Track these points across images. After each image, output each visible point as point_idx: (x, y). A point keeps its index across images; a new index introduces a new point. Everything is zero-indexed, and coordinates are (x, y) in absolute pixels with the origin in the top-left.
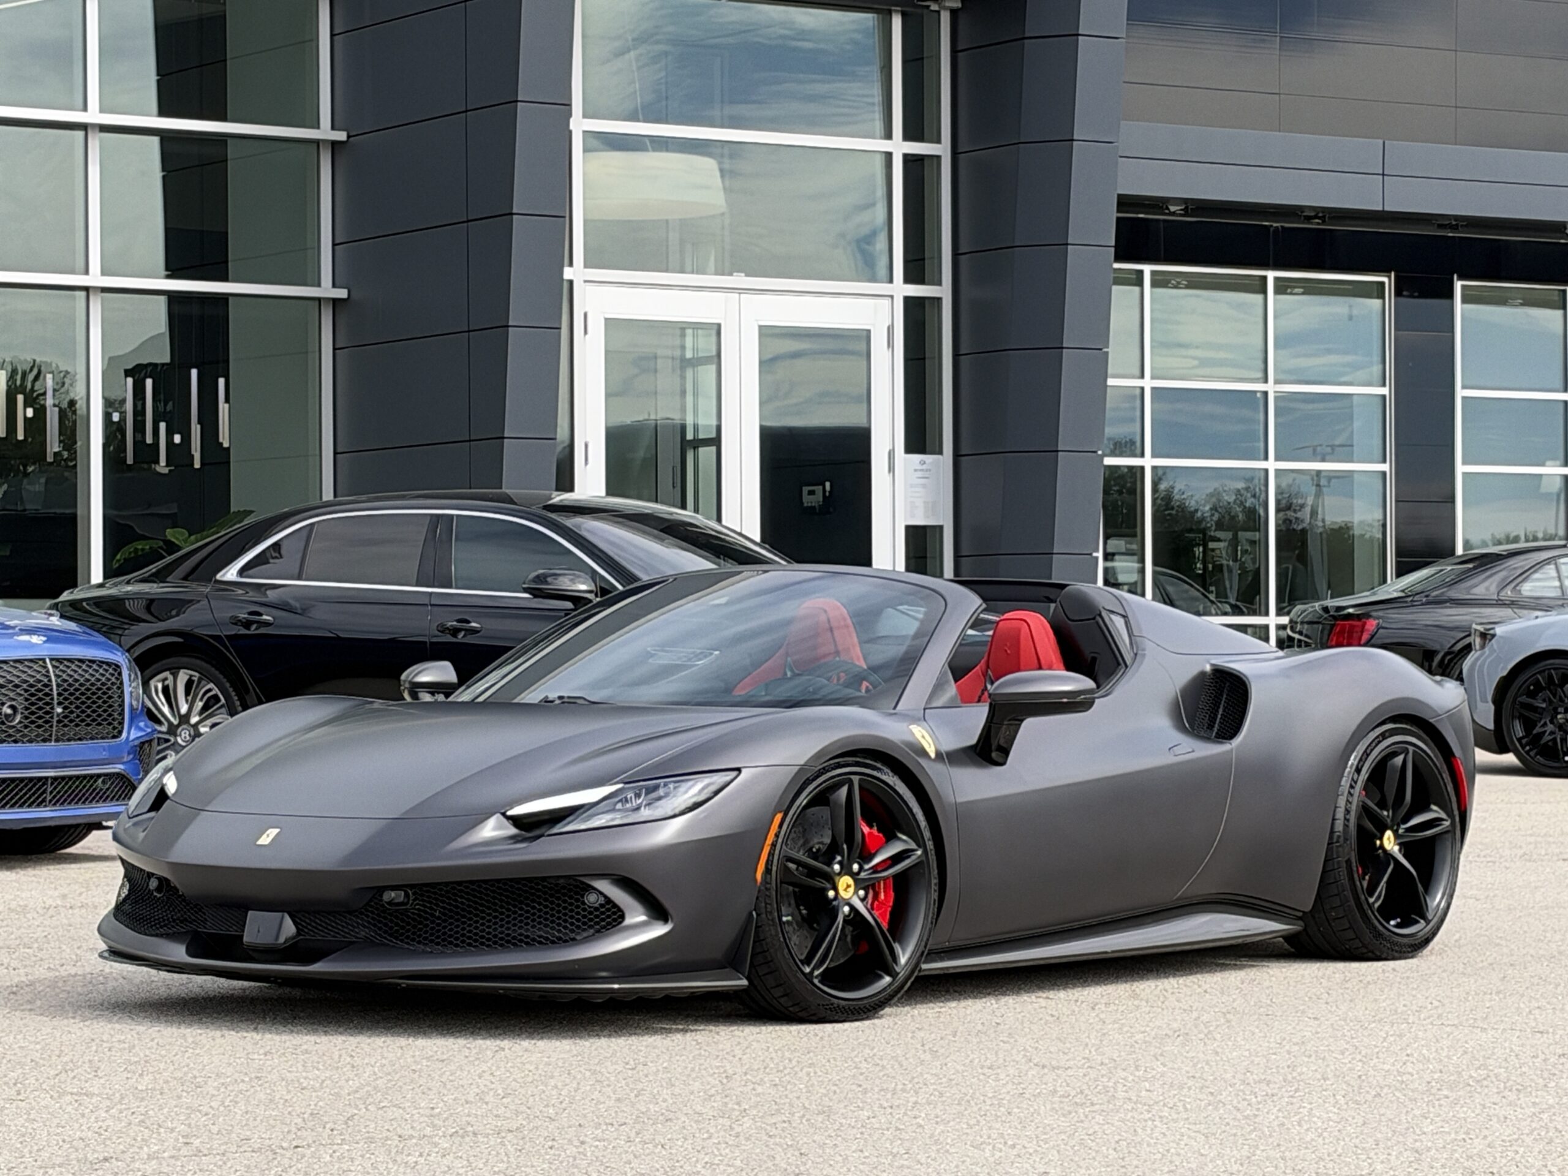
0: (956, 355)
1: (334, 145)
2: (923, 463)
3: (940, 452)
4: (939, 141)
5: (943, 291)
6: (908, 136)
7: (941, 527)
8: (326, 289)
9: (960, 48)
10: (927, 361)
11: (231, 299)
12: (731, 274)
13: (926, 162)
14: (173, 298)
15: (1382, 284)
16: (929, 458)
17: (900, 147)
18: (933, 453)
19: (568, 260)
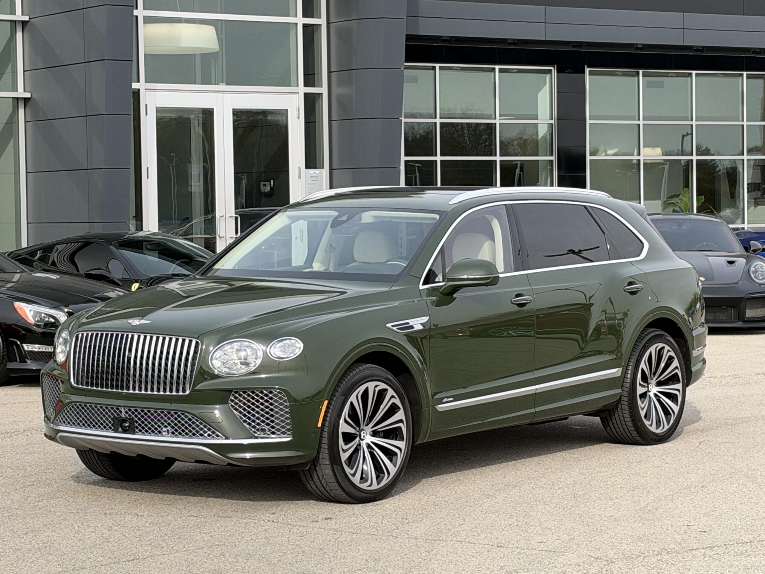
0: (330, 121)
1: (23, 22)
2: (314, 173)
3: (323, 168)
4: (320, 17)
5: (324, 90)
6: (305, 15)
8: (21, 93)
10: (317, 123)
12: (218, 84)
13: (315, 27)
15: (551, 70)
16: (317, 171)
17: (300, 20)
18: (320, 168)
19: (137, 81)
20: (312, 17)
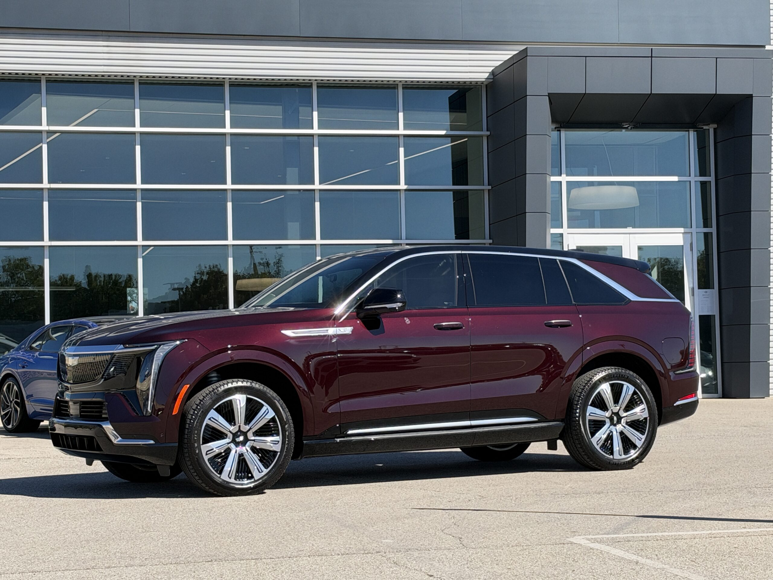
0: (719, 252)
1: (489, 190)
2: (706, 292)
3: (714, 289)
4: (710, 176)
5: (714, 230)
7: (715, 315)
8: (487, 240)
9: (717, 142)
12: (626, 228)
13: (708, 184)
16: (708, 291)
17: (695, 179)
18: (712, 289)
19: (561, 226)
20: (705, 176)
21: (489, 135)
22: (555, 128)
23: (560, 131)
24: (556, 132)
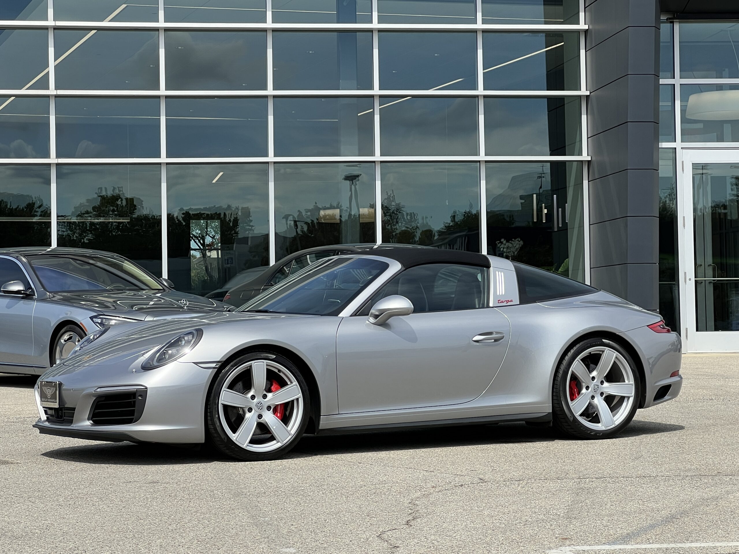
1: (587, 97)
11: (567, 163)
14: (552, 162)
19: (674, 141)
21: (588, 29)
22: (667, 19)
23: (673, 22)
24: (669, 24)
